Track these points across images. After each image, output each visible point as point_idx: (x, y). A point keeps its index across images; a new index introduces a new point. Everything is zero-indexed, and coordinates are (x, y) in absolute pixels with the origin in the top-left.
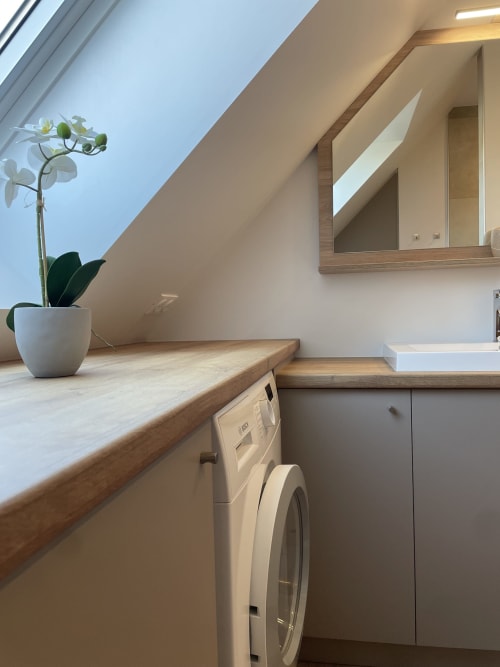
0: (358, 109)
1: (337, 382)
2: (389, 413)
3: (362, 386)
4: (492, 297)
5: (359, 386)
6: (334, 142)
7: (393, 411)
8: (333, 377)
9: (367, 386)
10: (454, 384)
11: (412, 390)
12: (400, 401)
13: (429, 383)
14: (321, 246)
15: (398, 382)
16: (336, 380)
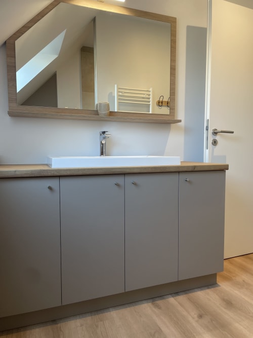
0: (31, 27)
1: (18, 174)
2: (48, 190)
3: (33, 176)
4: (99, 135)
5: (31, 176)
6: (16, 42)
7: (50, 188)
8: (15, 171)
9: (36, 175)
10: (80, 173)
11: (60, 177)
12: (54, 183)
13: (69, 173)
14: (9, 100)
15: (53, 172)
16: (17, 173)
